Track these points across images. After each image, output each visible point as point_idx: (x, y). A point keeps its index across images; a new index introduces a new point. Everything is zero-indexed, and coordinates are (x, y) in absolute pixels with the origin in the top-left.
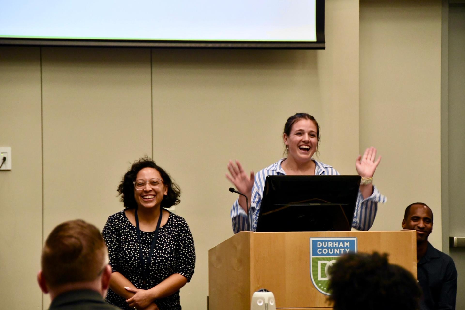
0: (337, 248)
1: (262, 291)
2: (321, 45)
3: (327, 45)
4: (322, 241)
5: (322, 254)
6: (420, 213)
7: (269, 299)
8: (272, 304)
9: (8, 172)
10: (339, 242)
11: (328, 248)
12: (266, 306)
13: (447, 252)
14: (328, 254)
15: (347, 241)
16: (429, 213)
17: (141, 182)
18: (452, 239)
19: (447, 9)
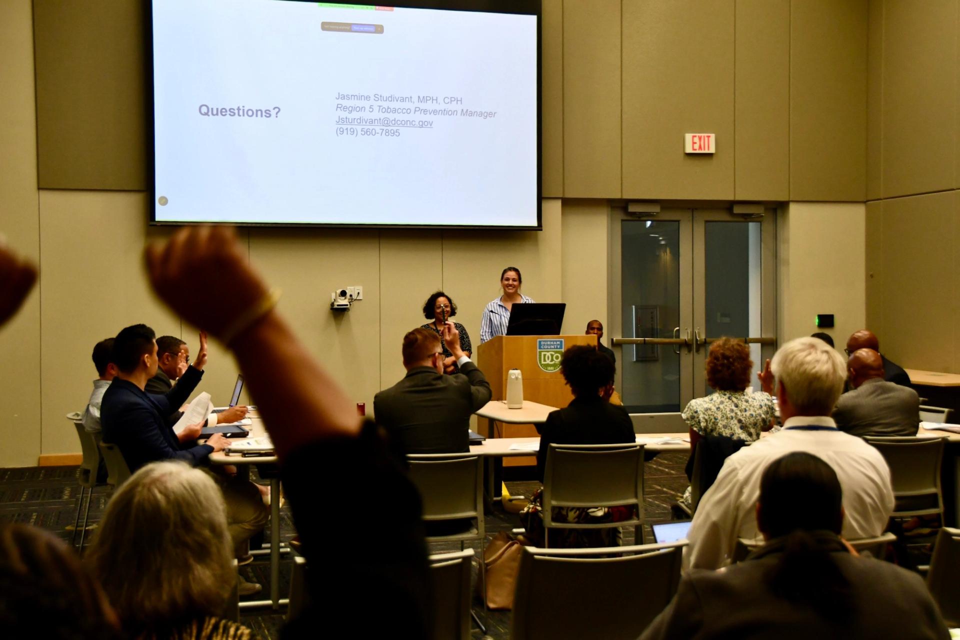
0: (552, 345)
1: (514, 369)
2: (540, 228)
3: (543, 228)
4: (544, 341)
5: (544, 349)
6: (595, 326)
7: (518, 374)
8: (520, 377)
9: (360, 301)
10: (554, 341)
11: (547, 345)
12: (517, 378)
13: (610, 348)
14: (548, 349)
15: (558, 341)
16: (600, 325)
17: (438, 306)
18: (612, 340)
19: (610, 209)
